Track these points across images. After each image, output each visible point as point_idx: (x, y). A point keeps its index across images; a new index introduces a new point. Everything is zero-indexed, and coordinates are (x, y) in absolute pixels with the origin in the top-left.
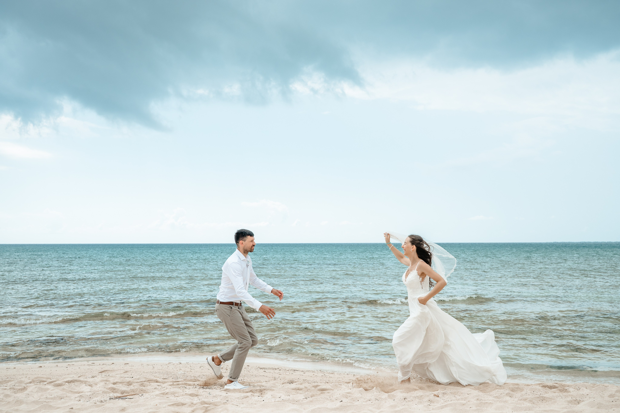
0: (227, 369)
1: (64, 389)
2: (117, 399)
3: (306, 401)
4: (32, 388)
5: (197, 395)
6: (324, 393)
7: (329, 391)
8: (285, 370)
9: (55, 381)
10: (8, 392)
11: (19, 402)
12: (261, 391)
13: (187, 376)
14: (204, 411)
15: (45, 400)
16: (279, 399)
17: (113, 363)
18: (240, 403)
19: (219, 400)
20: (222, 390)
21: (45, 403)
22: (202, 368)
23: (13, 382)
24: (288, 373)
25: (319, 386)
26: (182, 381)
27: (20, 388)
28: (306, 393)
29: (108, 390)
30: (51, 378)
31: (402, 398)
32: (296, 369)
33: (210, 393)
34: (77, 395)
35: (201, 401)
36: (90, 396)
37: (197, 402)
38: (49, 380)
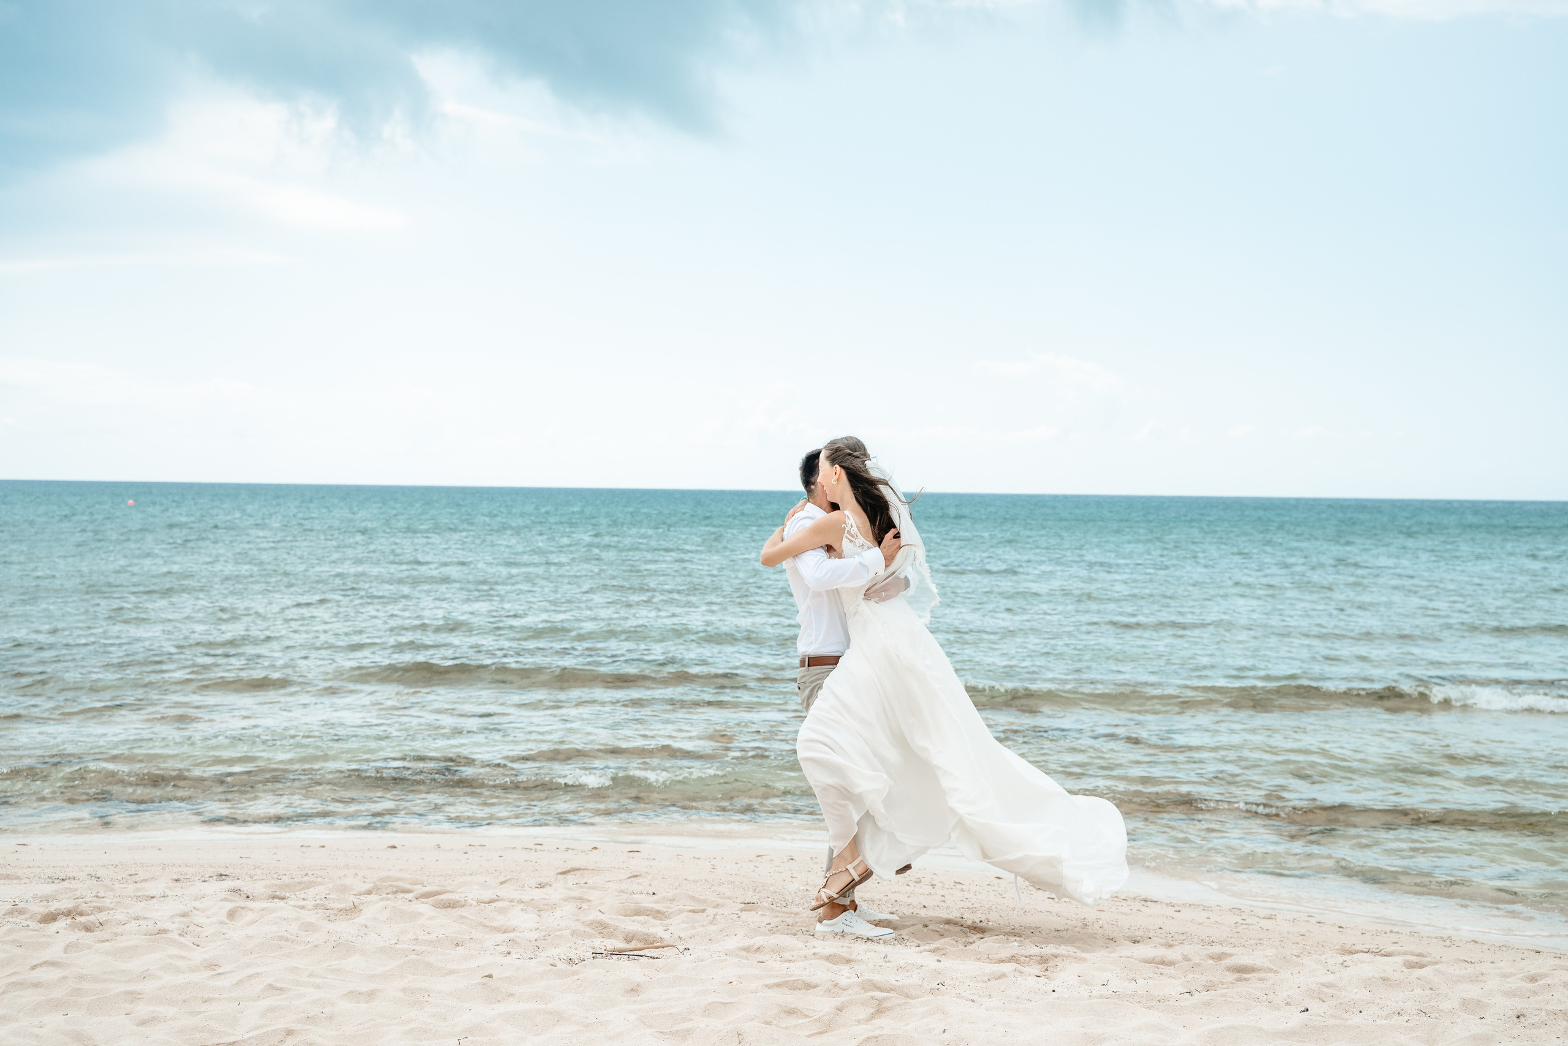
0: (933, 886)
1: (464, 917)
2: (615, 957)
3: (1188, 1001)
4: (374, 907)
5: (848, 961)
6: (1245, 979)
7: (1262, 975)
8: (1117, 897)
9: (439, 893)
10: (311, 917)
11: (343, 948)
14: (872, 1011)
15: (413, 948)
16: (1104, 991)
17: (595, 848)
18: (981, 993)
19: (915, 979)
20: (925, 951)
21: (413, 957)
23: (322, 887)
24: (1126, 910)
25: (1231, 955)
27: (342, 906)
28: (1190, 976)
29: (588, 929)
30: (425, 883)
31: (1511, 1012)
32: (1149, 898)
33: (886, 957)
34: (501, 937)
35: (861, 979)
36: (537, 943)
37: (849, 981)
38: (418, 887)
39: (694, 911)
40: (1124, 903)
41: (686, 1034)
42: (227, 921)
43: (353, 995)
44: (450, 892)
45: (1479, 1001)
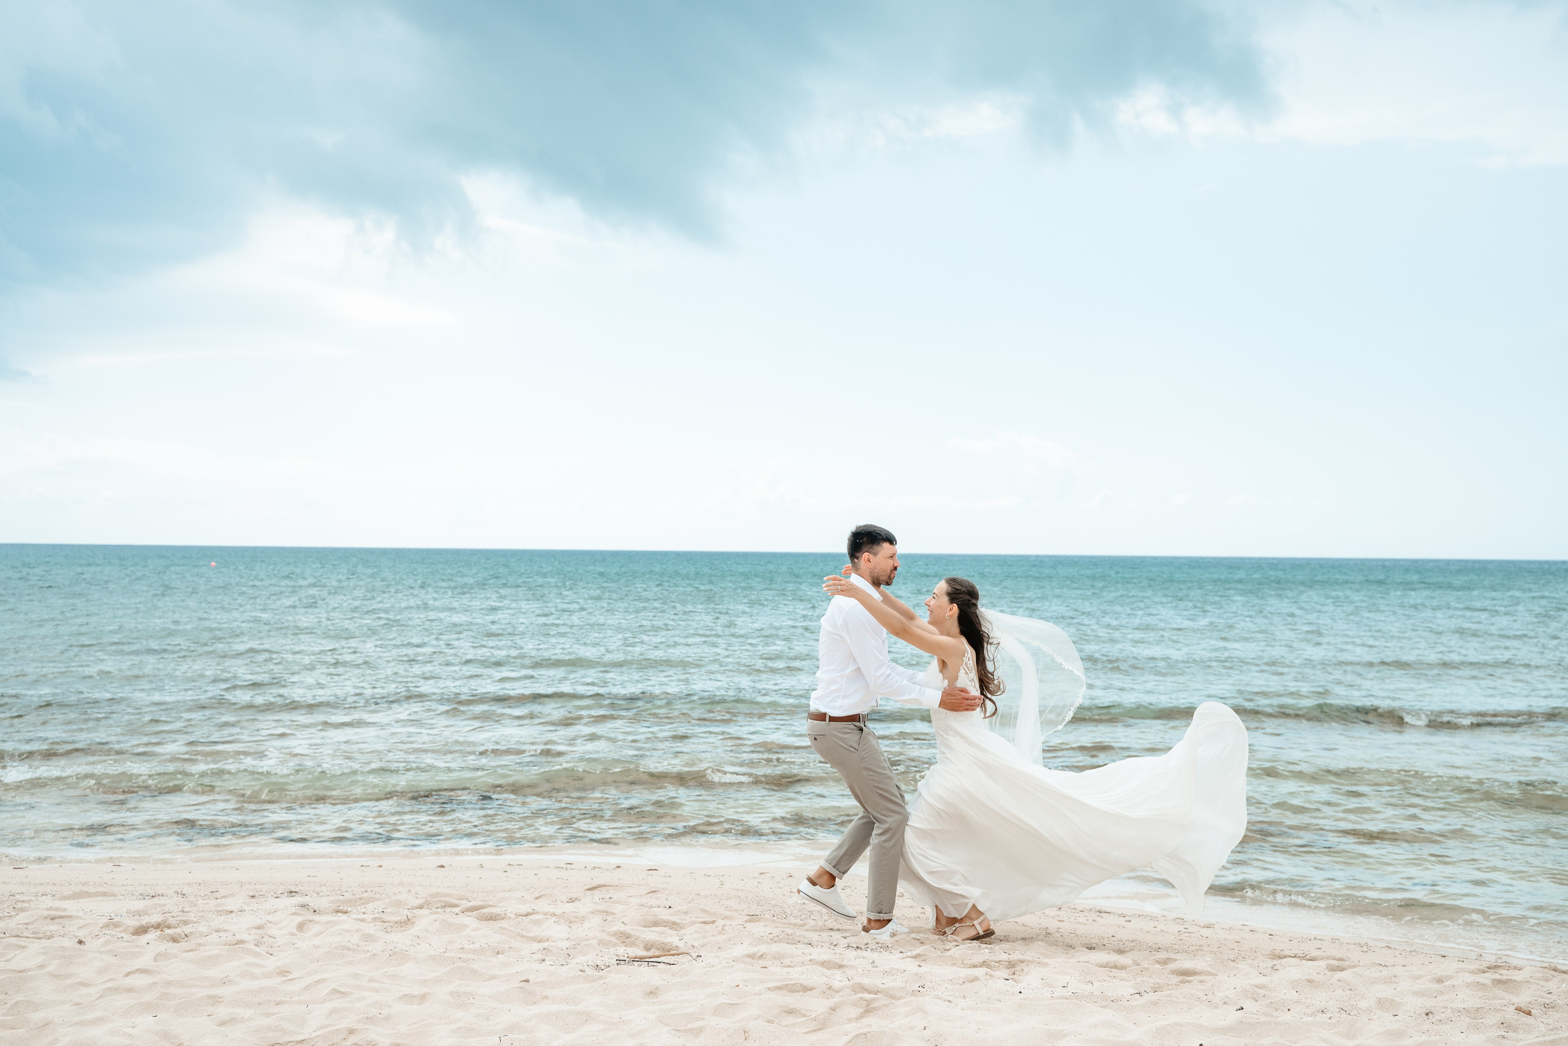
1: (504, 928)
2: (636, 964)
3: (1138, 1001)
4: (425, 920)
5: (840, 966)
6: (1188, 981)
7: (1202, 978)
9: (482, 907)
10: (371, 929)
11: (398, 956)
12: (1011, 965)
14: (861, 1010)
15: (460, 956)
16: (1064, 992)
17: (619, 867)
18: (957, 994)
19: (899, 982)
20: (907, 957)
21: (460, 964)
23: (379, 903)
24: (1082, 920)
27: (398, 919)
28: (1139, 979)
29: (613, 939)
30: (470, 899)
31: (1420, 1010)
32: (1103, 909)
33: (873, 962)
34: (536, 946)
35: (851, 983)
36: (568, 951)
37: (842, 984)
38: (464, 902)
39: (705, 923)
40: (1081, 914)
41: (699, 1031)
42: (296, 932)
43: (408, 998)
44: (491, 906)
45: (1392, 1000)
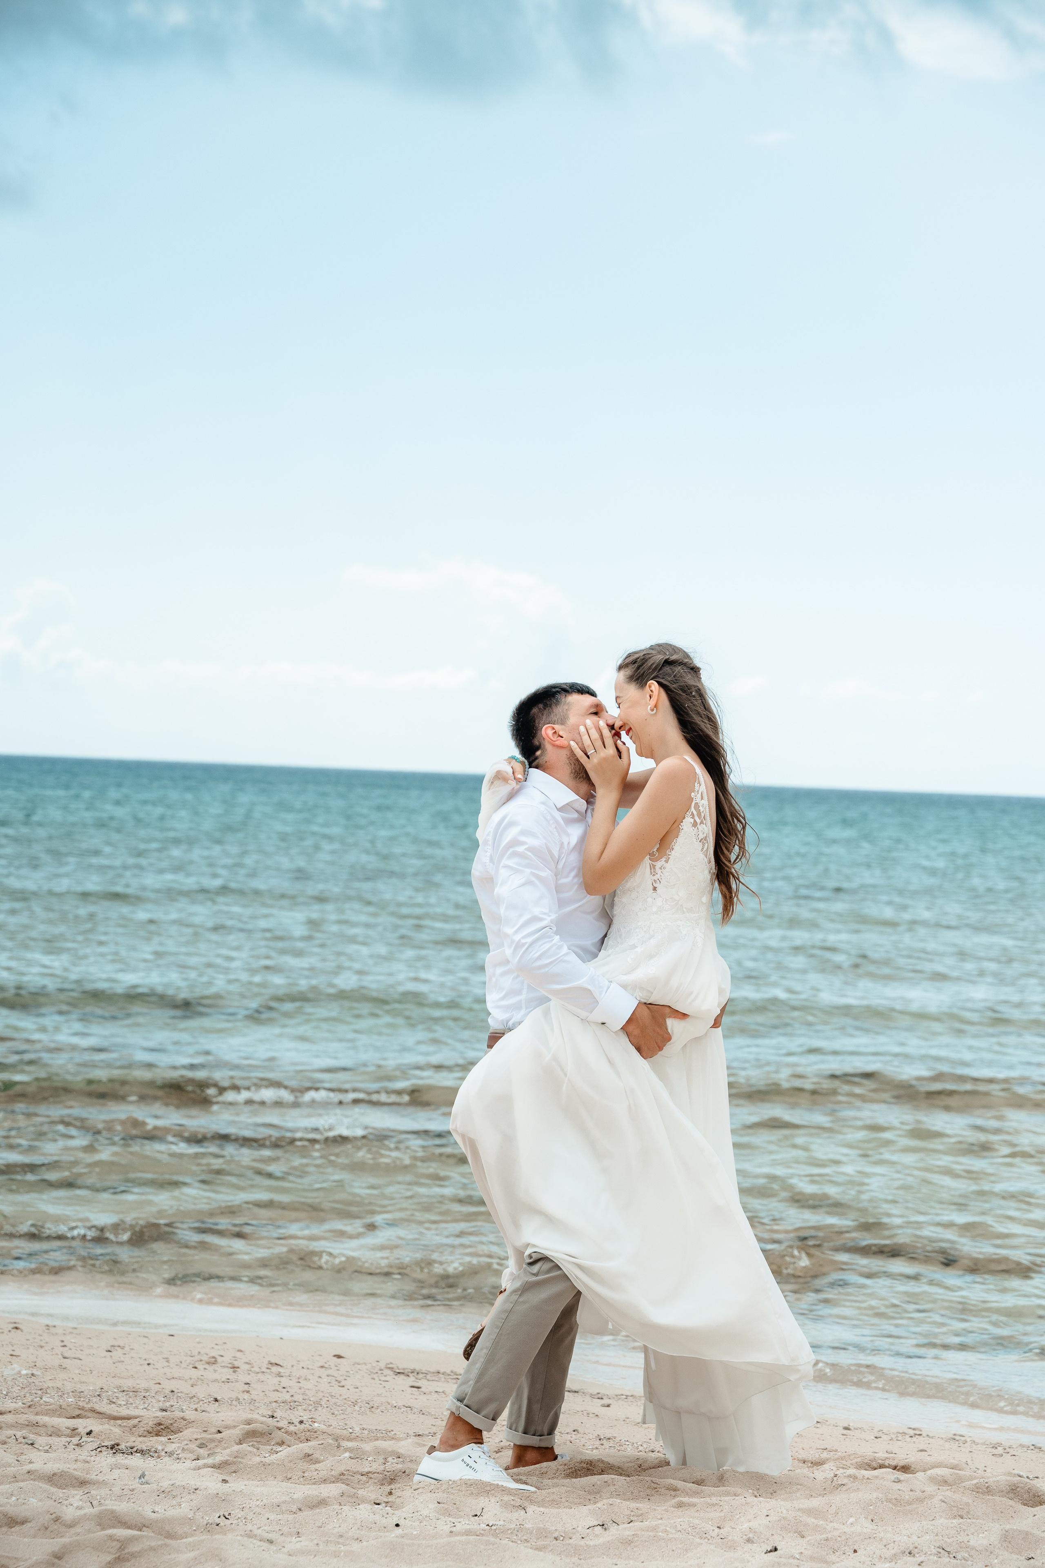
0: (235, 1368)
3: (600, 1538)
5: (83, 1483)
12: (391, 1479)
13: (44, 1391)
14: (109, 1558)
16: (473, 1524)
18: (285, 1529)
19: (185, 1509)
20: (206, 1466)
22: (117, 1354)
26: (16, 1412)
28: (606, 1500)
33: (143, 1476)
35: (97, 1509)
37: (82, 1512)
45: (1027, 1533)
